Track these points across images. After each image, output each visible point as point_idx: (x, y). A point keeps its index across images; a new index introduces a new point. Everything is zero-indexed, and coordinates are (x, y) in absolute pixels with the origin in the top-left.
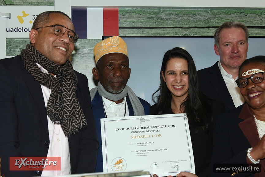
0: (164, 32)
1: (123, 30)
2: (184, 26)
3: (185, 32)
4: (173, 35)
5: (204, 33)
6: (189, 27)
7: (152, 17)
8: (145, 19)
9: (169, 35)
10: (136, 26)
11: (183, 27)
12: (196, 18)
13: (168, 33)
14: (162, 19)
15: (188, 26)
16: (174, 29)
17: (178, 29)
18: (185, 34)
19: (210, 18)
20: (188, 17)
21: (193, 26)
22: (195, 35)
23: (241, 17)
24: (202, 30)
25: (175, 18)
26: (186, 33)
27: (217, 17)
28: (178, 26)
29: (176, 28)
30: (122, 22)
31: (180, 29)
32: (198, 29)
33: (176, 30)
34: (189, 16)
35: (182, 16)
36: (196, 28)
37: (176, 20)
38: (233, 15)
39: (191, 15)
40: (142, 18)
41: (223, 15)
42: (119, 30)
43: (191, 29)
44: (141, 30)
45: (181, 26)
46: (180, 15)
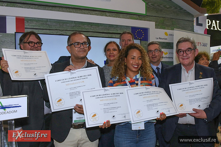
0: (50, 32)
1: (27, 29)
2: (60, 29)
4: (55, 34)
6: (63, 30)
7: (43, 24)
8: (39, 24)
9: (52, 34)
10: (34, 28)
12: (67, 26)
13: (52, 32)
14: (49, 25)
15: (62, 29)
16: (55, 30)
18: (61, 34)
19: (74, 26)
20: (62, 25)
21: (65, 29)
23: (89, 27)
25: (56, 25)
26: (62, 33)
27: (78, 26)
28: (57, 29)
30: (26, 25)
33: (57, 31)
35: (60, 24)
36: (67, 31)
37: (56, 26)
38: (85, 26)
39: (64, 24)
40: (38, 24)
41: (80, 25)
42: (25, 29)
43: (64, 31)
44: (38, 30)
45: (59, 29)
46: (58, 24)
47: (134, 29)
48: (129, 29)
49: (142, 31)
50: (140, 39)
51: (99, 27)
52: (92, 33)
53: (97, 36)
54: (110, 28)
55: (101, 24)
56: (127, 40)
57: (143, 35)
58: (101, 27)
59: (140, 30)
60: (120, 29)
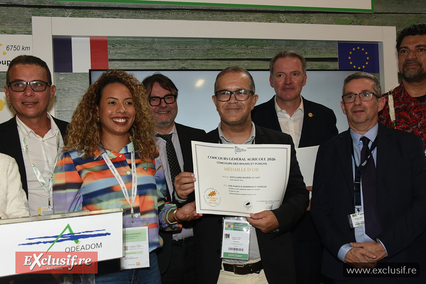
0: (159, 64)
1: (113, 62)
2: (181, 58)
3: (182, 64)
4: (169, 68)
5: (203, 65)
6: (186, 60)
7: (145, 48)
8: (137, 50)
9: (164, 68)
10: (127, 58)
11: (180, 60)
12: (193, 50)
13: (164, 66)
14: (156, 50)
15: (185, 58)
16: (170, 61)
17: (174, 61)
18: (182, 67)
19: (208, 50)
20: (185, 48)
21: (191, 58)
22: (193, 68)
23: (242, 49)
24: (200, 62)
25: (171, 50)
26: (183, 65)
27: (217, 49)
28: (174, 58)
29: (172, 61)
30: (112, 53)
31: (177, 61)
32: (196, 61)
33: (172, 62)
34: (186, 47)
35: (179, 47)
36: (194, 61)
37: (172, 51)
38: (233, 46)
39: (188, 46)
40: (134, 50)
41: (222, 46)
42: (109, 63)
43: (189, 61)
44: (134, 62)
45: (178, 58)
46: (177, 46)
47: (344, 46)
48: (333, 48)
49: (363, 49)
50: (359, 68)
51: (265, 48)
52: (249, 62)
53: (259, 68)
54: (288, 47)
55: (267, 40)
56: (291, 73)
57: (368, 58)
58: (268, 47)
59: (358, 48)
60: (313, 49)
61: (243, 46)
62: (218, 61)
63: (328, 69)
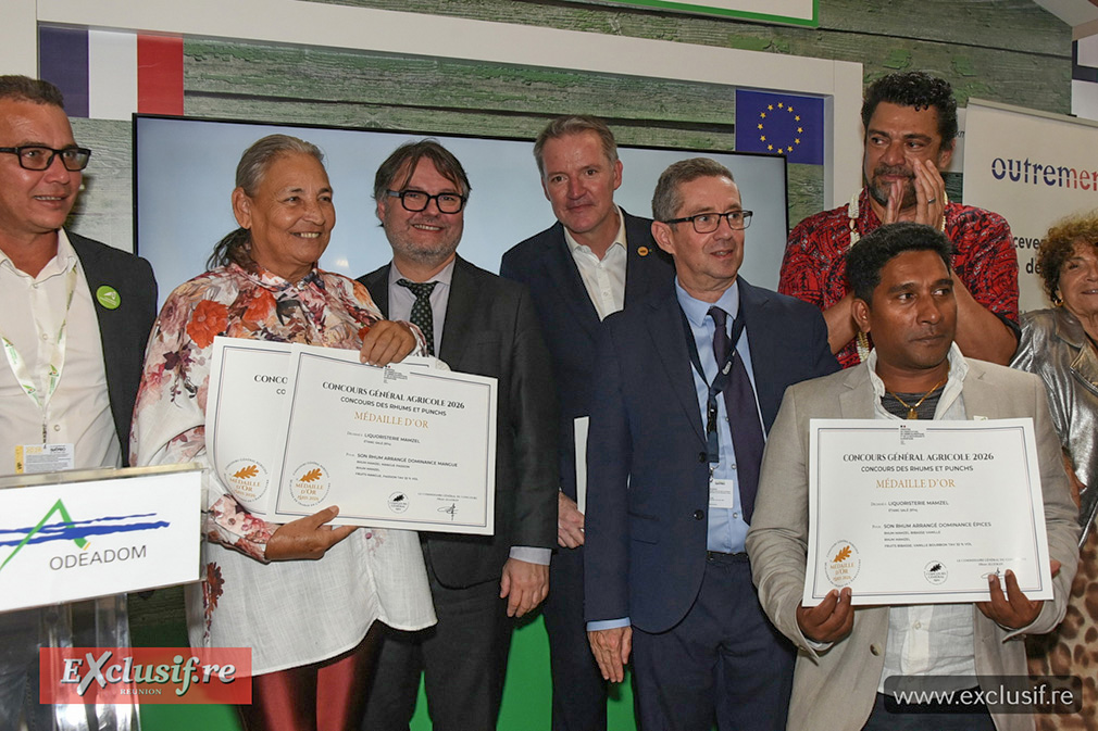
0: (314, 112)
1: (195, 99)
2: (367, 100)
3: (369, 116)
4: (337, 122)
5: (421, 121)
6: (380, 105)
7: (279, 71)
8: (259, 73)
9: (326, 123)
10: (233, 92)
11: (365, 104)
12: (399, 82)
13: (324, 116)
14: (307, 77)
15: (378, 101)
16: (339, 106)
17: (351, 107)
18: (371, 123)
19: (436, 85)
20: (378, 78)
21: (393, 101)
22: (400, 128)
23: (516, 89)
24: (421, 114)
25: (345, 79)
26: (373, 118)
27: (456, 84)
28: (352, 99)
29: (345, 105)
30: (193, 77)
31: (357, 107)
32: (405, 110)
33: (347, 109)
34: (381, 75)
35: (364, 74)
36: (398, 108)
37: (347, 83)
38: (495, 81)
39: (386, 73)
40: (251, 72)
41: (470, 79)
42: (186, 99)
43: (388, 109)
44: (250, 103)
45: (360, 99)
46: (358, 71)
47: (750, 100)
48: (725, 102)
49: (790, 109)
50: (780, 151)
51: (569, 90)
52: (532, 120)
54: (623, 93)
55: (576, 72)
57: (800, 130)
58: (577, 89)
59: (780, 105)
60: (679, 100)
61: (519, 83)
62: (457, 114)
63: (712, 148)
